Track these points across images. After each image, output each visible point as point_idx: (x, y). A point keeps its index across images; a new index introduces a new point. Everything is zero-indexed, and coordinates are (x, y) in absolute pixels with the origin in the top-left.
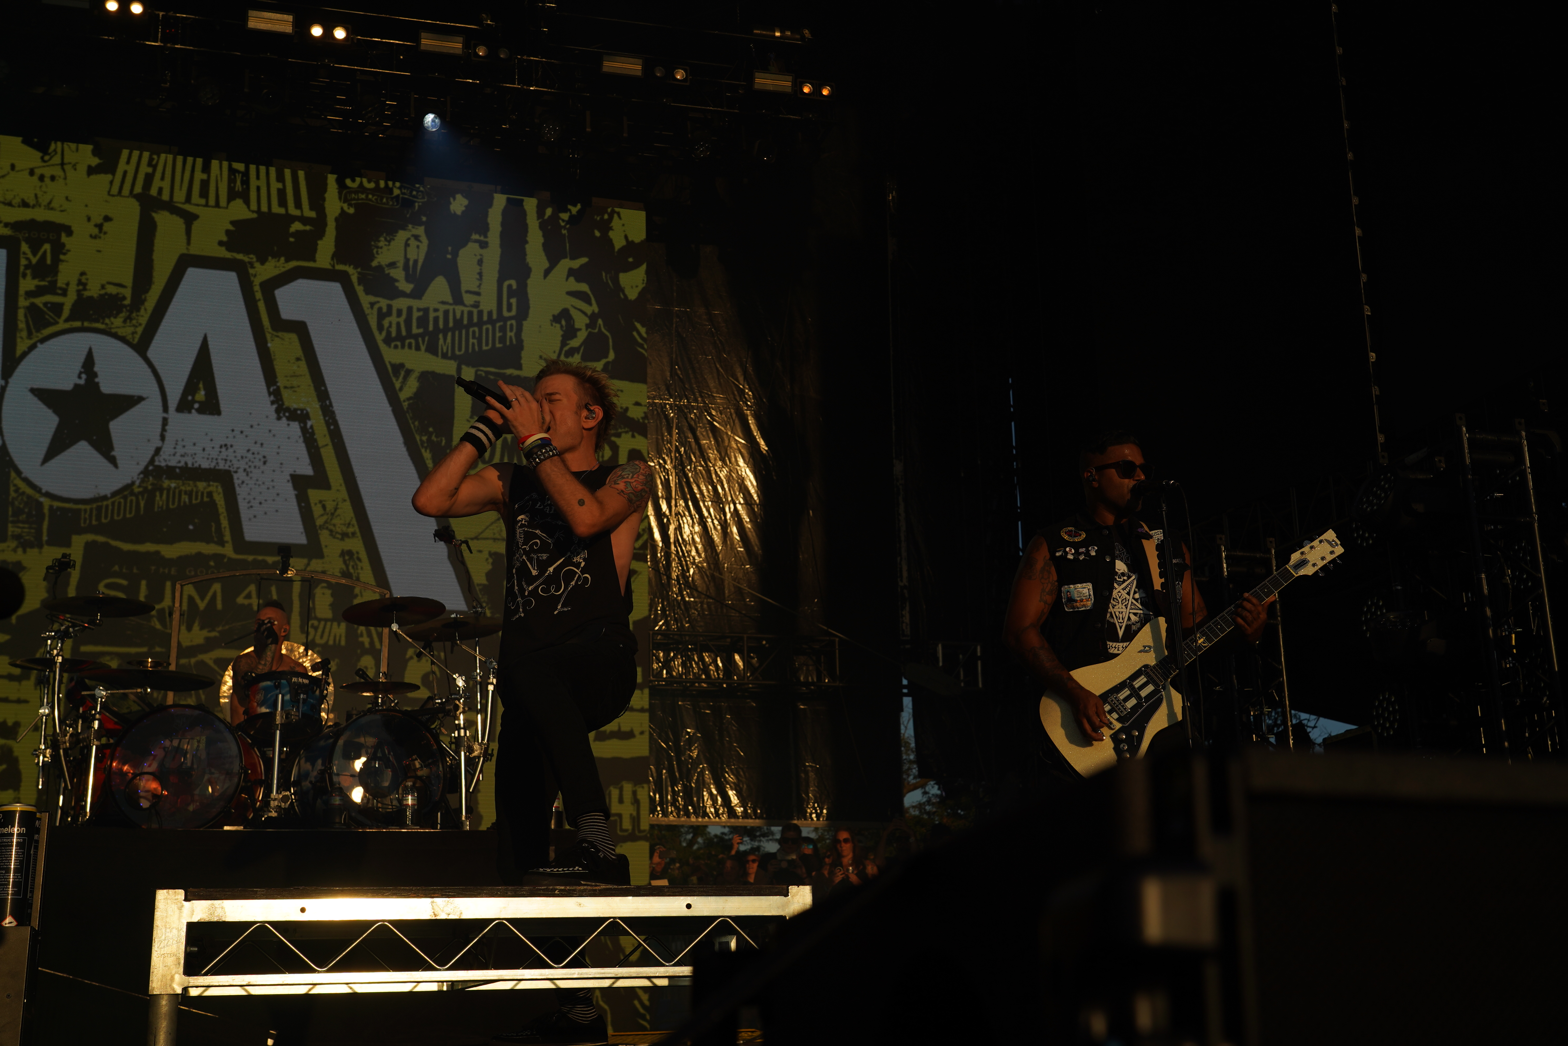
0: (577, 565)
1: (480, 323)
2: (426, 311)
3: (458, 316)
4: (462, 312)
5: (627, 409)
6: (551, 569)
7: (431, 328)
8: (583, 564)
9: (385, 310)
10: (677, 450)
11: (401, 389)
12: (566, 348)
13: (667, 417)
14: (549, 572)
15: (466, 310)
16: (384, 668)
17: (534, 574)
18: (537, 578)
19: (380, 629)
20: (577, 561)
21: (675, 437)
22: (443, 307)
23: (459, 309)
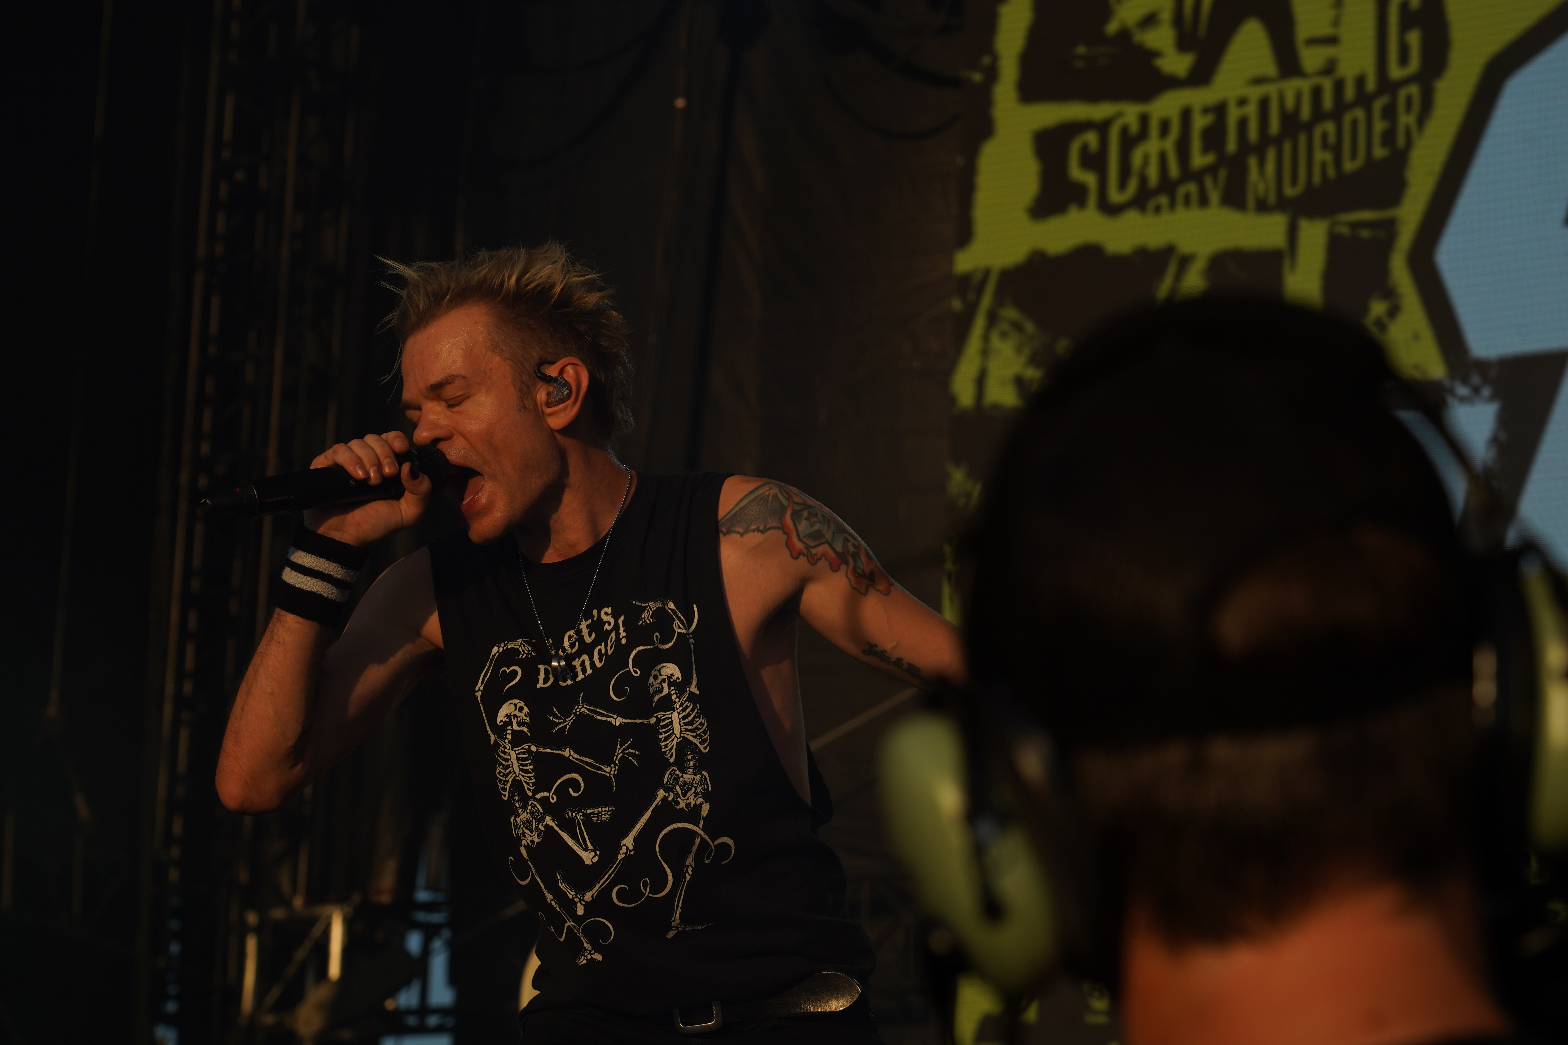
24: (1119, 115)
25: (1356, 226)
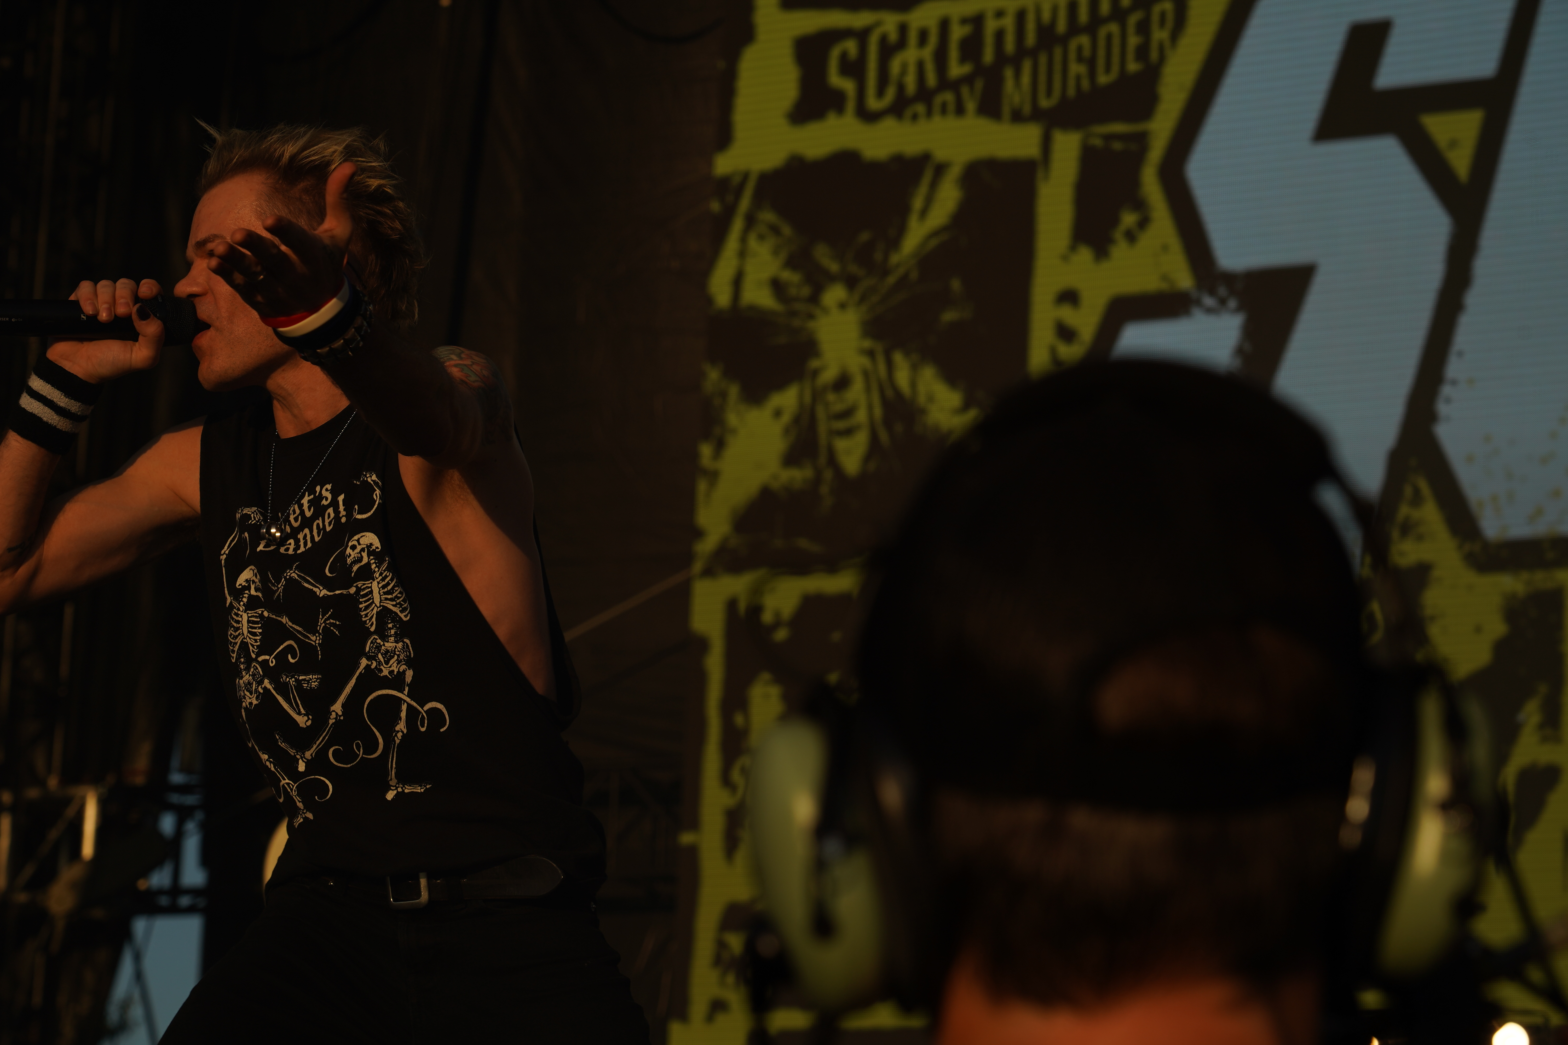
24: (878, 24)
25: (1109, 138)
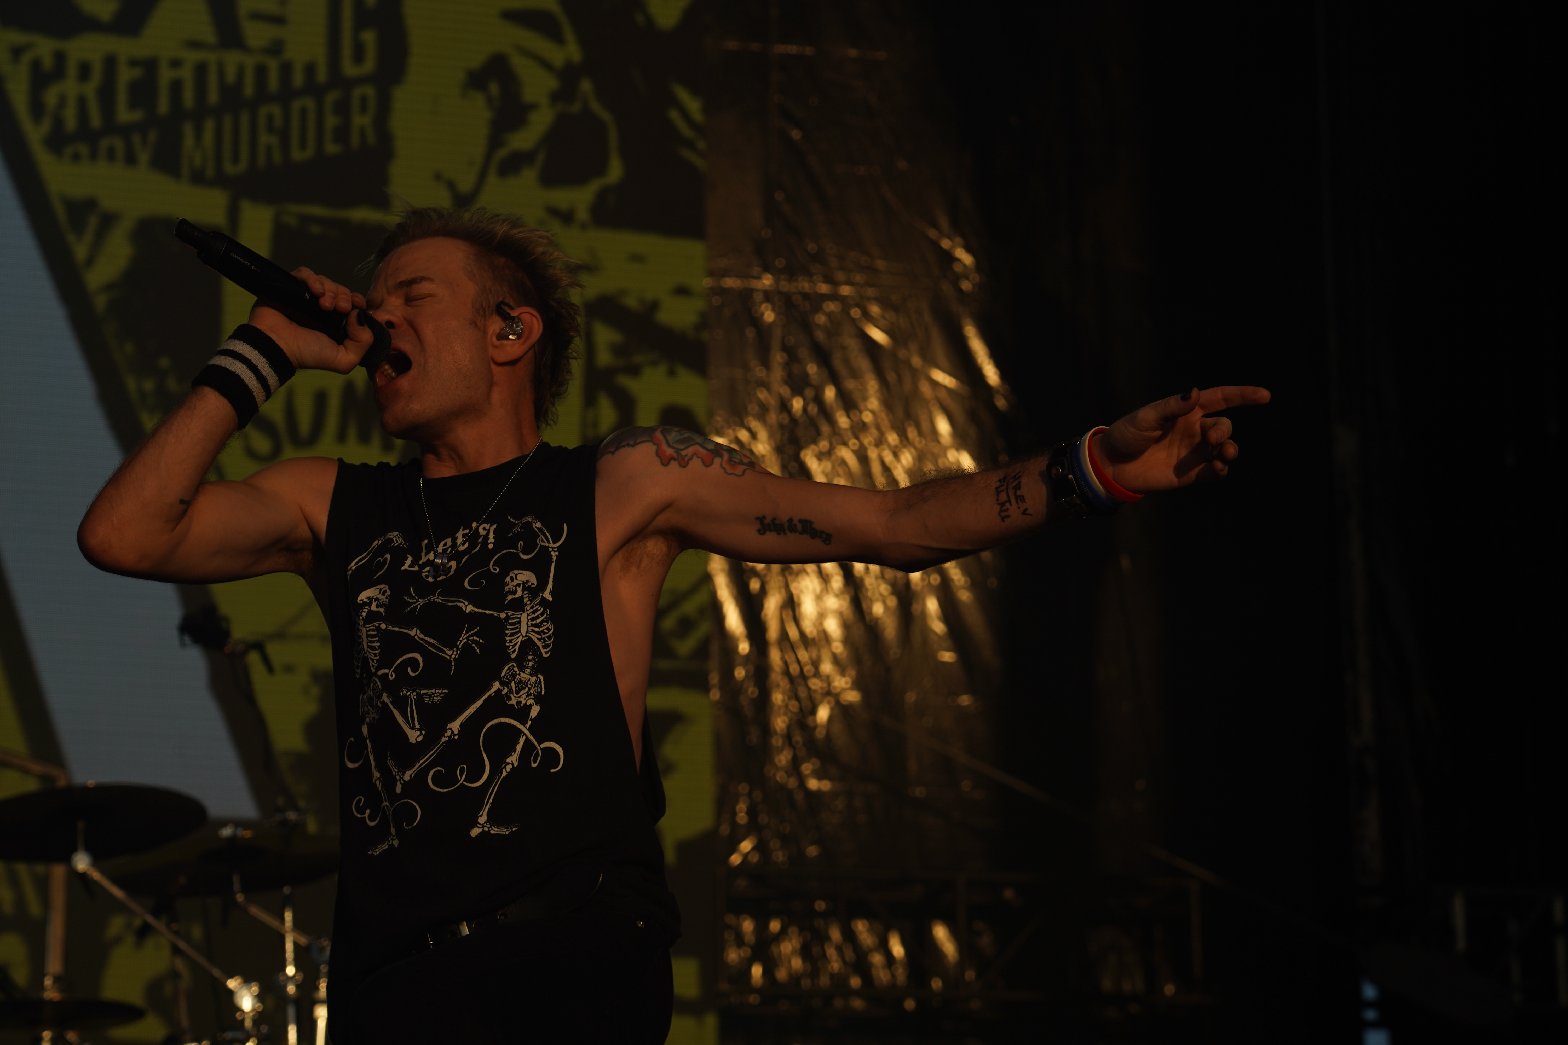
0: (522, 713)
1: (286, 95)
2: (150, 66)
3: (231, 76)
4: (241, 70)
5: (654, 306)
6: (455, 726)
7: (163, 106)
8: (535, 711)
9: (48, 63)
10: (784, 406)
11: (90, 262)
12: (502, 153)
13: (756, 322)
14: (449, 733)
15: (250, 62)
16: (54, 964)
17: (412, 740)
18: (421, 749)
19: (40, 868)
20: (519, 703)
21: (778, 373)
22: (192, 57)
23: (232, 60)
